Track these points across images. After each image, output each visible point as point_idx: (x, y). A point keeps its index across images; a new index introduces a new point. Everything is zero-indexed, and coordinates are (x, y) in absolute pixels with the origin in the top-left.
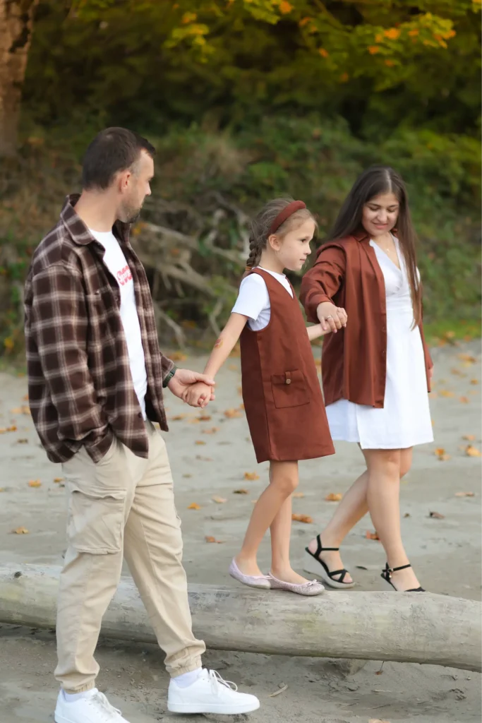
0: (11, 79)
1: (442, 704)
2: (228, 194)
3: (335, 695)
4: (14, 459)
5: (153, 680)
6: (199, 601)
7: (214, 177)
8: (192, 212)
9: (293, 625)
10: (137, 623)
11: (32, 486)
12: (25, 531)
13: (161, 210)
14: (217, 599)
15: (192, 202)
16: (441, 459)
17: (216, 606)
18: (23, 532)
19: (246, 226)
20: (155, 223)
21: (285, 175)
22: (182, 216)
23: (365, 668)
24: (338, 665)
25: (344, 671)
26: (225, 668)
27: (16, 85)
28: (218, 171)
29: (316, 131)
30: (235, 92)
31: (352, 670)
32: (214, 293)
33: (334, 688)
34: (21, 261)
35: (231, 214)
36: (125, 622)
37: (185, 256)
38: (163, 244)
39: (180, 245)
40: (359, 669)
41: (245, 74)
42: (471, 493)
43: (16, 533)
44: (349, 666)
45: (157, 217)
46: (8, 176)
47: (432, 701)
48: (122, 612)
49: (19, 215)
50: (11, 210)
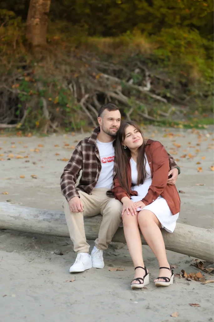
0: (43, 11)
1: (152, 262)
2: (143, 62)
3: (108, 257)
4: (20, 168)
5: (35, 248)
6: (53, 217)
7: (138, 55)
8: (125, 70)
9: (89, 227)
10: (29, 225)
11: (21, 177)
12: (7, 193)
13: (111, 68)
14: (60, 216)
15: (127, 66)
16: (199, 171)
17: (60, 219)
18: (6, 194)
19: (149, 76)
20: (108, 74)
21: (170, 54)
22: (120, 71)
23: (124, 247)
24: (113, 246)
25: (115, 248)
26: (67, 245)
27: (45, 14)
28: (140, 52)
29: (186, 35)
30: (166, 19)
31: (118, 248)
32: (130, 104)
33: (108, 254)
34: (44, 89)
35: (143, 71)
36: (25, 225)
37: (119, 88)
38: (109, 83)
39: (117, 83)
40: (122, 248)
41: (170, 11)
42: (202, 184)
43: (3, 194)
44: (118, 246)
45: (109, 71)
46: (41, 53)
47: (148, 261)
48: (24, 221)
49: (45, 69)
50: (43, 67)
